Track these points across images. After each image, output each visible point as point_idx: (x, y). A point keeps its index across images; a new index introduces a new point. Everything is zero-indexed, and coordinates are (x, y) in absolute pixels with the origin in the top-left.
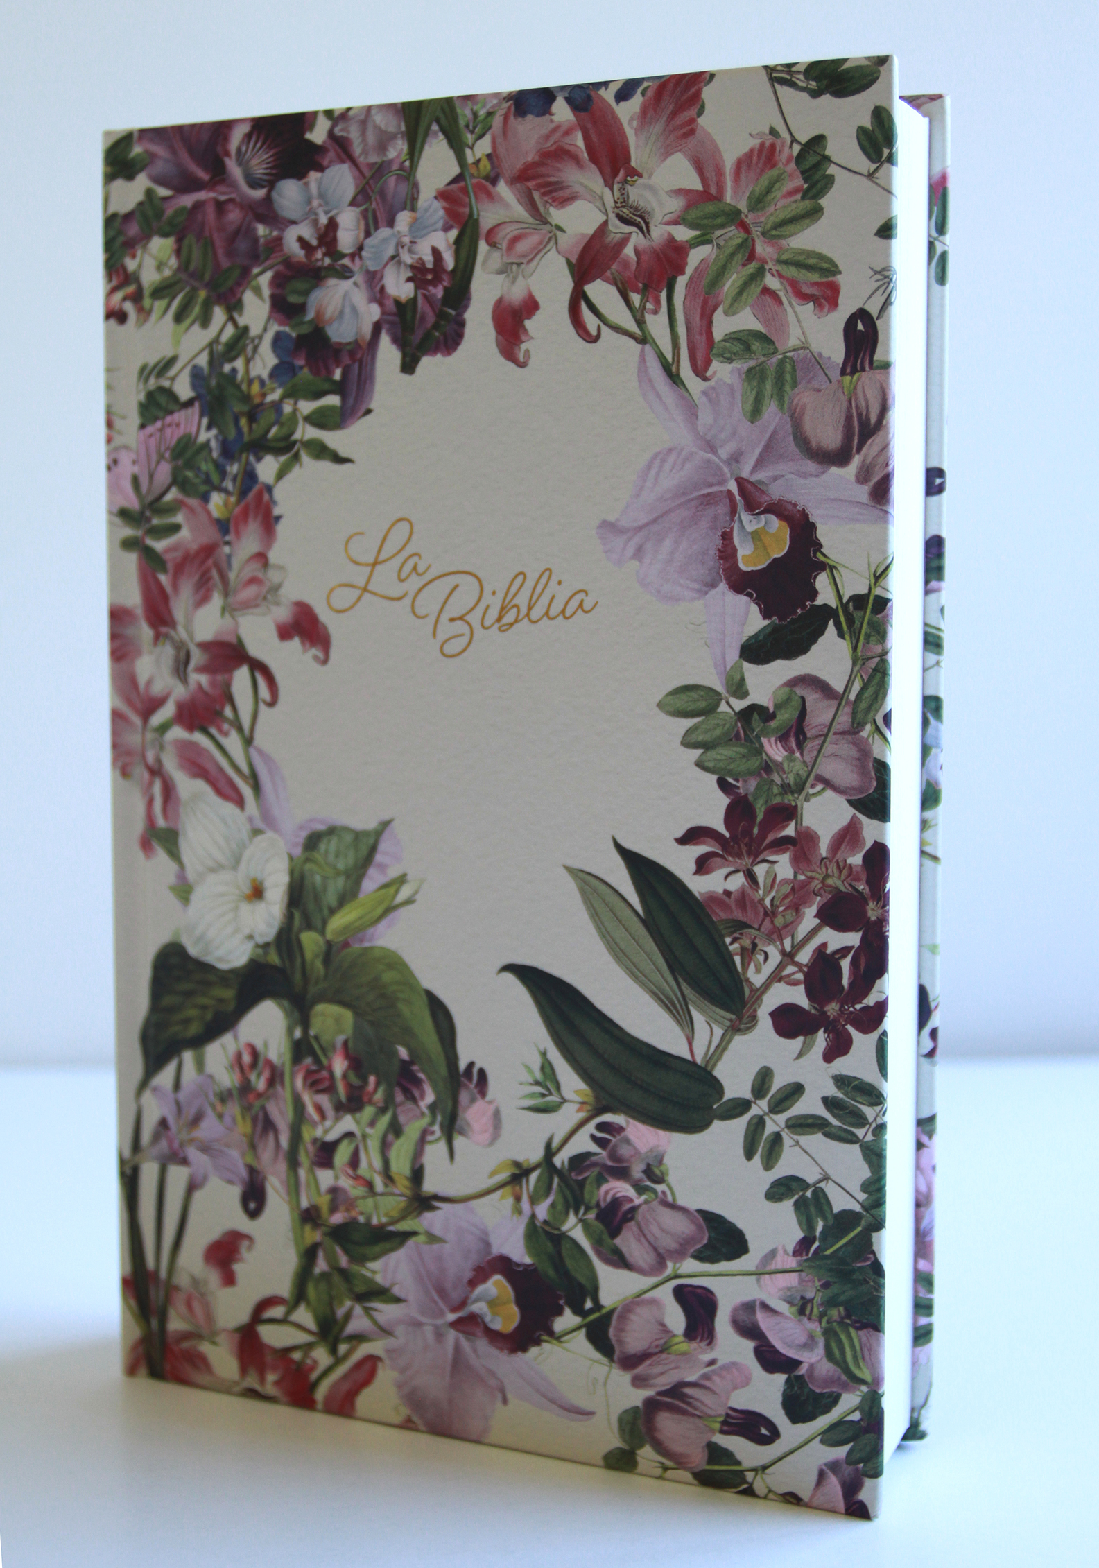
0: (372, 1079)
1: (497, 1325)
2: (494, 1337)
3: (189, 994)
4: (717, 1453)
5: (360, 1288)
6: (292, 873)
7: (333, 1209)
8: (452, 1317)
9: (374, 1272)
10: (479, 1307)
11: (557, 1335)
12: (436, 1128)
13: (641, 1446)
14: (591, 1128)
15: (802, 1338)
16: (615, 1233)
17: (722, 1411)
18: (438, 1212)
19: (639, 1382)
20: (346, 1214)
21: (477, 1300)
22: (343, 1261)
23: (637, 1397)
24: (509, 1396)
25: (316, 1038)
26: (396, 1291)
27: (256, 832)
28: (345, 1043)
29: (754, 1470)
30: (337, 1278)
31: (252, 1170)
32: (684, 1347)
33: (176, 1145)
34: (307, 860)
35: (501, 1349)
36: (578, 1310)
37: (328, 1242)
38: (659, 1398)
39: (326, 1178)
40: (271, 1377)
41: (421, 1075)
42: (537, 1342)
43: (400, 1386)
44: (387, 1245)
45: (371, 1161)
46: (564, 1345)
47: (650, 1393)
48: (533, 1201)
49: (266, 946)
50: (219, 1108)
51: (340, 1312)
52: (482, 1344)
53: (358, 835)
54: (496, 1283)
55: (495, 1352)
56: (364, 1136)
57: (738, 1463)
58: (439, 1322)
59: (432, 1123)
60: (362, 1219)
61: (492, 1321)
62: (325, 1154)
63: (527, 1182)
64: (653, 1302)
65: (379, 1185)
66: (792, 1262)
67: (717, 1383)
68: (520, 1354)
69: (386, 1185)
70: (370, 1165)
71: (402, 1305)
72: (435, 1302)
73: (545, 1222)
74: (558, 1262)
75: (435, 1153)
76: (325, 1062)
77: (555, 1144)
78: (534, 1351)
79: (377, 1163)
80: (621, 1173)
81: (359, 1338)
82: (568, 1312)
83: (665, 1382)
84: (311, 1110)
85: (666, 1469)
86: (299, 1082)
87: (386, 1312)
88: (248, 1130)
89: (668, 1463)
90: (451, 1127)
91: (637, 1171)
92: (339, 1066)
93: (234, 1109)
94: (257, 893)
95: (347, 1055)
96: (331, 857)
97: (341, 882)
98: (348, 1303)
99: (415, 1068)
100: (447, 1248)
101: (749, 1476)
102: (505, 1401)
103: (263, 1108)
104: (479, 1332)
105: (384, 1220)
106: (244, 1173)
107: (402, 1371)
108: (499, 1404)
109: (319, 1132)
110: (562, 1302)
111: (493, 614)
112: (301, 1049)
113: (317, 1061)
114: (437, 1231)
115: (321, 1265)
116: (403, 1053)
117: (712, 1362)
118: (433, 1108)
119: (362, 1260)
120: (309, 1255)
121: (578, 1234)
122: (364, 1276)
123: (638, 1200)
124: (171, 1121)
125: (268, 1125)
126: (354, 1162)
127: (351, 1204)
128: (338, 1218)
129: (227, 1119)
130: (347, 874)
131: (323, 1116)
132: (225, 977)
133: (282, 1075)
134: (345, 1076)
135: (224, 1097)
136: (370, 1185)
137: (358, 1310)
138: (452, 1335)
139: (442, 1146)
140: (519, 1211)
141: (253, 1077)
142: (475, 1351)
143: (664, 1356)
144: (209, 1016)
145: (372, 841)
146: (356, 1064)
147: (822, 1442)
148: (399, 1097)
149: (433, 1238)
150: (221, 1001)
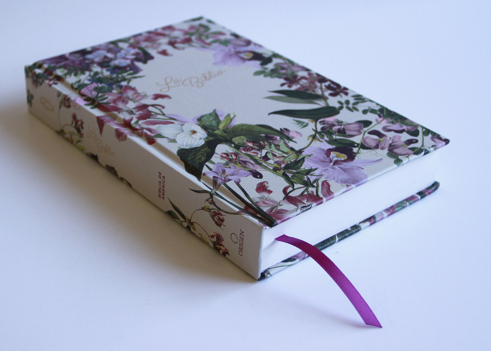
0: (261, 142)
1: (343, 159)
2: (345, 161)
3: (195, 154)
4: (413, 149)
5: (305, 172)
6: (199, 125)
7: (280, 165)
8: (332, 164)
9: (304, 168)
10: (335, 159)
11: (357, 152)
12: (286, 140)
13: (398, 157)
14: (318, 124)
15: (399, 126)
16: (345, 133)
17: (403, 143)
18: (304, 151)
19: (383, 148)
20: (284, 164)
21: (333, 158)
22: (294, 171)
23: (386, 151)
24: (362, 167)
25: (238, 143)
26: (313, 168)
27: (182, 125)
28: (247, 141)
29: (421, 147)
30: (296, 175)
31: (250, 171)
32: (382, 139)
33: (223, 179)
34: (201, 123)
35: (350, 162)
36: (355, 147)
37: (286, 170)
38: (390, 148)
39: (271, 162)
40: (305, 201)
41: (272, 136)
42: (355, 156)
43: (337, 182)
44: (301, 163)
45: (278, 153)
46: (361, 153)
47: (387, 149)
48: (323, 138)
49: (206, 138)
50: (228, 166)
51: (306, 179)
52: (344, 163)
53: (210, 115)
54: (333, 153)
55: (349, 163)
56: (271, 151)
57: (417, 148)
58: (330, 166)
59: (284, 140)
60: (289, 162)
61: (340, 159)
62: (266, 158)
63: (317, 137)
64: (367, 137)
65: (286, 155)
66: (381, 119)
67: (395, 140)
68: (354, 160)
69: (287, 155)
70: (279, 154)
71: (318, 169)
72: (325, 164)
73: (329, 140)
74: (341, 143)
75: (291, 144)
76: (246, 146)
77: (314, 129)
78: (356, 158)
79: (280, 153)
80: (334, 125)
81: (316, 181)
82: (353, 148)
83: (387, 145)
84: (252, 154)
85: (408, 157)
86: (244, 152)
87: (317, 172)
88: (241, 165)
89: (407, 156)
90: (290, 139)
91: (336, 123)
92: (251, 145)
93: (231, 165)
94: (194, 132)
95: (250, 142)
96: (207, 119)
97: (214, 121)
98: (306, 177)
99: (269, 135)
100: (314, 155)
101: (422, 148)
102: (363, 169)
103: (239, 160)
104: (341, 162)
105: (294, 159)
106: (249, 173)
107: (334, 179)
108: (362, 170)
109: (259, 156)
110: (350, 148)
111: (204, 79)
112: (237, 147)
113: (243, 147)
114: (309, 154)
115: (290, 175)
116: (263, 135)
117: (390, 138)
118: (281, 138)
119: (299, 168)
120: (284, 175)
121: (338, 137)
122: (302, 170)
123: (342, 127)
124: (216, 176)
125: (245, 162)
126: (274, 155)
127: (283, 162)
128: (283, 166)
129: (231, 167)
130: (215, 119)
131: (258, 154)
132: (202, 147)
133: (237, 153)
134: (253, 145)
135: (227, 164)
136: (284, 157)
137: (309, 176)
138: (336, 167)
139: (291, 142)
140: (322, 141)
141: (230, 157)
142: (344, 165)
143: (381, 143)
144: (205, 155)
145: (214, 113)
146: (253, 142)
147: (425, 136)
148: (271, 141)
149: (310, 156)
150: (205, 151)
